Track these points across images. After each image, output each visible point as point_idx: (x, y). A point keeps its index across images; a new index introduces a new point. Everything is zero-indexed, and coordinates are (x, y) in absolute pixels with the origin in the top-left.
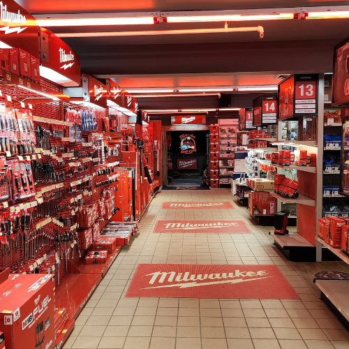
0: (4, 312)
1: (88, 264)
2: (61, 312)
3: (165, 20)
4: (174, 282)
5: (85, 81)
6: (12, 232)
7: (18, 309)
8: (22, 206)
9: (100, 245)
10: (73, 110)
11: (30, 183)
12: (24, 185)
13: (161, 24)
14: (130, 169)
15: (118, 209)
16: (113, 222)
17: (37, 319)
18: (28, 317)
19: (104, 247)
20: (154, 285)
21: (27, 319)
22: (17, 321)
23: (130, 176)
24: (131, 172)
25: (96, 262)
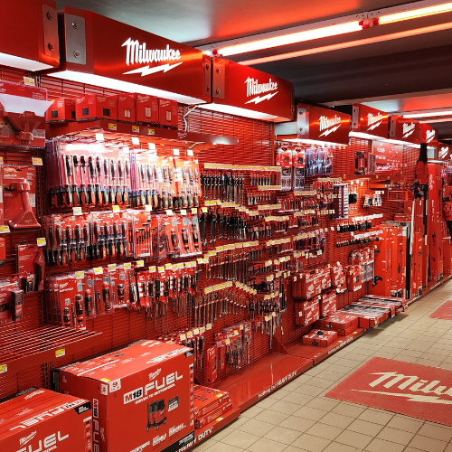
0: (102, 380)
1: (305, 345)
2: (220, 395)
3: (376, 21)
4: (407, 390)
5: (301, 113)
6: (162, 294)
7: (118, 380)
8: (180, 266)
9: (330, 323)
10: (289, 151)
11: (195, 241)
12: (185, 242)
13: (372, 29)
14: (404, 225)
15: (381, 279)
16: (371, 296)
17: (151, 396)
18: (136, 391)
19: (335, 327)
20: (376, 388)
21: (133, 392)
22: (115, 393)
23: (404, 234)
24: (405, 228)
25: (315, 343)
